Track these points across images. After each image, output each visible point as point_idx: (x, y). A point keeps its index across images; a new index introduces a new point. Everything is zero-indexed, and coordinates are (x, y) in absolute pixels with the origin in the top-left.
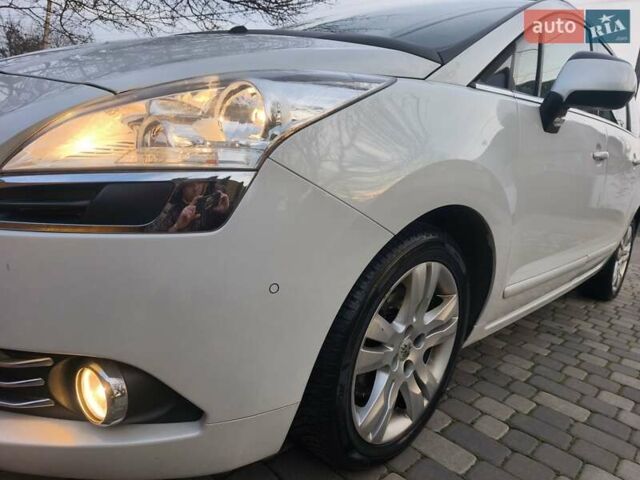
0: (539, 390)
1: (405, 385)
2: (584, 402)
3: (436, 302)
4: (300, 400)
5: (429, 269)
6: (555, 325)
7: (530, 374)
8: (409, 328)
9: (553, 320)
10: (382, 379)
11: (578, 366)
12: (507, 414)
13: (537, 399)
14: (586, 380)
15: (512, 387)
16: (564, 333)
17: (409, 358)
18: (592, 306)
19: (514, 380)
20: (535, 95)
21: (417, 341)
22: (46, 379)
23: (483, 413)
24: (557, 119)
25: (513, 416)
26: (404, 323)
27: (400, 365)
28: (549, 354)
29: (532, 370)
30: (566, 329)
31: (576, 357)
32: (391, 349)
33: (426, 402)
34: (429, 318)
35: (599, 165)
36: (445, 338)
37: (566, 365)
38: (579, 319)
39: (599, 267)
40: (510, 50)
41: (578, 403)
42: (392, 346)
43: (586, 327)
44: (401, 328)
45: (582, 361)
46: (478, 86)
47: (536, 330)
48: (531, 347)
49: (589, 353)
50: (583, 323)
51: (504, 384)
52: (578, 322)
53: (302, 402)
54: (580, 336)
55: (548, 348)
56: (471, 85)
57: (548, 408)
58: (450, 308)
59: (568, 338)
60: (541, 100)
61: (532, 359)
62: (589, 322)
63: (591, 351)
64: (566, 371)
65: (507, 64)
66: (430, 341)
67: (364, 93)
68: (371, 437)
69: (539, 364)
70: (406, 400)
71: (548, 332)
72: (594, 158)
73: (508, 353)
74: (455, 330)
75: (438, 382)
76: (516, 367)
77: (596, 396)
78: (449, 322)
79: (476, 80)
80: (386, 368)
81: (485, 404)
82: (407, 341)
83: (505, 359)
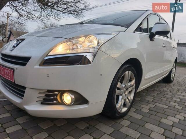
0: (155, 103)
1: (125, 100)
2: (166, 104)
3: (130, 81)
4: (106, 99)
5: (129, 72)
6: (158, 89)
7: (153, 100)
8: (125, 86)
9: (157, 88)
10: (120, 97)
11: (164, 97)
12: (149, 108)
13: (155, 104)
14: (167, 100)
15: (149, 102)
16: (160, 91)
17: (126, 93)
18: (167, 84)
19: (149, 101)
20: (148, 33)
21: (127, 89)
22: (57, 97)
23: (143, 108)
24: (153, 38)
25: (150, 108)
26: (124, 85)
27: (124, 95)
28: (157, 96)
29: (153, 99)
30: (160, 90)
31: (164, 95)
32: (122, 91)
33: (130, 104)
34: (129, 84)
35: (164, 48)
36: (133, 89)
37: (161, 97)
38: (164, 87)
39: (167, 74)
40: (141, 23)
41: (165, 105)
42: (122, 90)
43: (166, 89)
44: (124, 86)
45: (165, 96)
46: (135, 32)
47: (153, 90)
48: (152, 94)
49: (167, 95)
50: (165, 88)
51: (147, 102)
52: (164, 88)
53: (106, 100)
54: (164, 91)
55: (157, 94)
56: (134, 32)
57: (158, 106)
58: (133, 82)
59: (161, 92)
60: (149, 34)
61: (153, 97)
62: (166, 88)
63: (167, 94)
64: (161, 99)
65: (141, 26)
66: (130, 89)
67: (114, 36)
68: (119, 111)
69: (155, 98)
70: (126, 103)
71: (156, 91)
72: (163, 46)
73: (147, 96)
74: (135, 87)
75: (132, 99)
76: (149, 98)
77: (169, 103)
78: (133, 85)
79: (135, 31)
80: (121, 95)
81: (143, 106)
82: (125, 89)
83: (146, 97)
